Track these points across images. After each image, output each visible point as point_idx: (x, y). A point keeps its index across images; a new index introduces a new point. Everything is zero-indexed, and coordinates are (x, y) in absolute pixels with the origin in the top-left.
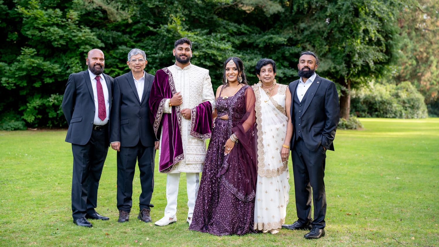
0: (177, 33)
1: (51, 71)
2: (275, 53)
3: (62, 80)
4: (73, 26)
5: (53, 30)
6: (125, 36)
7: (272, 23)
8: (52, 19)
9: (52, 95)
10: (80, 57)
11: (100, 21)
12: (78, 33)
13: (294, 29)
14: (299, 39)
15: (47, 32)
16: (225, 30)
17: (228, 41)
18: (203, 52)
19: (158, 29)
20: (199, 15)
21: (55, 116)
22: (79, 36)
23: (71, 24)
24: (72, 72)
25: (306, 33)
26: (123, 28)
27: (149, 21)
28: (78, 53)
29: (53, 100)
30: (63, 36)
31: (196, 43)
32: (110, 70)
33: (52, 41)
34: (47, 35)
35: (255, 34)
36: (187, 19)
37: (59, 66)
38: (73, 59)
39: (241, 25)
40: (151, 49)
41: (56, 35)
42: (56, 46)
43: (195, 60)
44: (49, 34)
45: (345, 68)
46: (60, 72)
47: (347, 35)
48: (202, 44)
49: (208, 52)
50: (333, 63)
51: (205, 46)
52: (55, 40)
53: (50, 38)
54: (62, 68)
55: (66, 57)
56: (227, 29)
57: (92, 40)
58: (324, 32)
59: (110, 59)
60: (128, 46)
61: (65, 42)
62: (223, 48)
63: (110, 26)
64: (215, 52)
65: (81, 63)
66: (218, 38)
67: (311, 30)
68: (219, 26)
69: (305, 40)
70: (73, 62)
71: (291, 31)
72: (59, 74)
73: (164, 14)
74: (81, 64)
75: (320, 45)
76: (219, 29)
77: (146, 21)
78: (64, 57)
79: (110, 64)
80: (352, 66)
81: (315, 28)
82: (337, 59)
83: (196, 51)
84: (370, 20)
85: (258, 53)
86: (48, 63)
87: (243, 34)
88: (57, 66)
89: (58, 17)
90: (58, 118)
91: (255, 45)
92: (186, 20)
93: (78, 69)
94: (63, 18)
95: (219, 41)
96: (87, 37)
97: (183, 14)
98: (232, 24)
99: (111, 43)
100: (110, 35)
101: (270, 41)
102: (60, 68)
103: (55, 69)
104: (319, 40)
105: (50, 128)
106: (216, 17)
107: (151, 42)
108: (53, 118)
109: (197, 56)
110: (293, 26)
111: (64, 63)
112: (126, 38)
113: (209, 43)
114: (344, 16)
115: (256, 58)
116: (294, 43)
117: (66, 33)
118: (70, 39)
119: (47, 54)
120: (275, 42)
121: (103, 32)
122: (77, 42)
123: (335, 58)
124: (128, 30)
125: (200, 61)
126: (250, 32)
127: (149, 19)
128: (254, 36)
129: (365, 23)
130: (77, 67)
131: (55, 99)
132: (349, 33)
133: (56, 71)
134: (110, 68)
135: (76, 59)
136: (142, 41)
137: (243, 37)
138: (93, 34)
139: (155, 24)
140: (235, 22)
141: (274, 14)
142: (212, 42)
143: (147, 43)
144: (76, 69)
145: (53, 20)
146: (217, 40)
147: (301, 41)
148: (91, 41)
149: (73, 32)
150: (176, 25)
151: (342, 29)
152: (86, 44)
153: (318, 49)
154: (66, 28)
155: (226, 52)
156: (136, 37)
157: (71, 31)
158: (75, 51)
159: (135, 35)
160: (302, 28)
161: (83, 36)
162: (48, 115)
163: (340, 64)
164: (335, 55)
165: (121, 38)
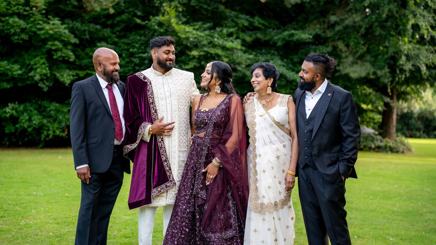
0: (171, 27)
1: (9, 73)
2: (297, 54)
3: (23, 85)
4: (39, 17)
5: (13, 21)
6: (105, 30)
7: (294, 15)
8: (11, 7)
9: (9, 104)
10: (46, 56)
11: (74, 10)
12: (44, 25)
13: (322, 23)
14: (328, 36)
15: (4, 24)
16: (234, 24)
17: (237, 38)
18: (204, 52)
19: (147, 22)
20: (200, 4)
21: (13, 130)
22: (46, 30)
23: (36, 13)
24: (36, 74)
25: (338, 28)
26: (104, 20)
27: (136, 11)
28: (44, 50)
29: (10, 111)
30: (26, 28)
31: (196, 40)
32: (85, 72)
33: (12, 35)
34: (5, 28)
35: (271, 30)
36: (185, 9)
37: (19, 67)
38: (38, 59)
39: (255, 18)
40: (139, 47)
41: (16, 28)
42: (16, 41)
43: (194, 61)
44: (8, 26)
45: (388, 74)
46: (21, 75)
47: (390, 32)
48: (203, 41)
49: (211, 52)
50: (372, 68)
51: (207, 44)
52: (15, 34)
53: (9, 32)
54: (24, 70)
55: (29, 56)
56: (236, 22)
57: (63, 34)
58: (360, 27)
59: (86, 59)
60: (109, 42)
61: (28, 36)
62: (230, 47)
63: (87, 17)
64: (219, 52)
65: (48, 63)
66: (223, 34)
67: (344, 25)
68: (226, 18)
69: (337, 38)
70: (37, 62)
71: (318, 26)
72: (20, 77)
73: (155, 3)
74: (47, 65)
75: (355, 44)
76: (226, 22)
77: (132, 11)
78: (26, 56)
79: (86, 65)
80: (398, 72)
81: (350, 22)
82: (378, 61)
83: (195, 49)
84: (421, 12)
85: (276, 53)
86: (5, 63)
87: (256, 29)
88: (16, 67)
89: (20, 5)
90: (17, 134)
91: (271, 43)
92: (183, 11)
93: (44, 71)
94: (27, 6)
95: (225, 37)
96: (56, 30)
97: (179, 3)
98: (243, 16)
99: (87, 39)
100: (87, 28)
101: (291, 39)
102: (21, 69)
103: (14, 71)
104: (355, 38)
105: (7, 146)
106: (222, 8)
107: (138, 38)
108: (11, 134)
109: (197, 57)
110: (322, 20)
111: (26, 63)
112: (107, 32)
113: (212, 40)
114: (386, 7)
115: (272, 59)
116: (322, 41)
117: (30, 25)
118: (35, 33)
119: (4, 52)
120: (297, 40)
121: (78, 25)
122: (43, 37)
123: (375, 61)
124: (109, 22)
125: (200, 63)
126: (266, 27)
127: (136, 9)
128: (270, 32)
129: (415, 16)
130: (42, 68)
131: (13, 109)
132: (393, 28)
133: (15, 73)
134: (85, 70)
135: (42, 58)
136: (128, 36)
137: (257, 33)
138: (63, 27)
139: (143, 15)
140: (247, 14)
141: (297, 4)
142: (216, 39)
143: (133, 39)
144: (42, 72)
145: (13, 9)
146: (223, 36)
147: (332, 39)
148: (61, 36)
149: (39, 24)
150: (170, 18)
151: (385, 24)
152: (55, 39)
153: (353, 49)
154: (29, 19)
155: (233, 52)
156: (120, 31)
157: (36, 22)
158: (40, 47)
159: (119, 29)
160: (332, 22)
161: (51, 29)
162: (4, 130)
163: (381, 68)
164: (376, 56)
165: (101, 33)
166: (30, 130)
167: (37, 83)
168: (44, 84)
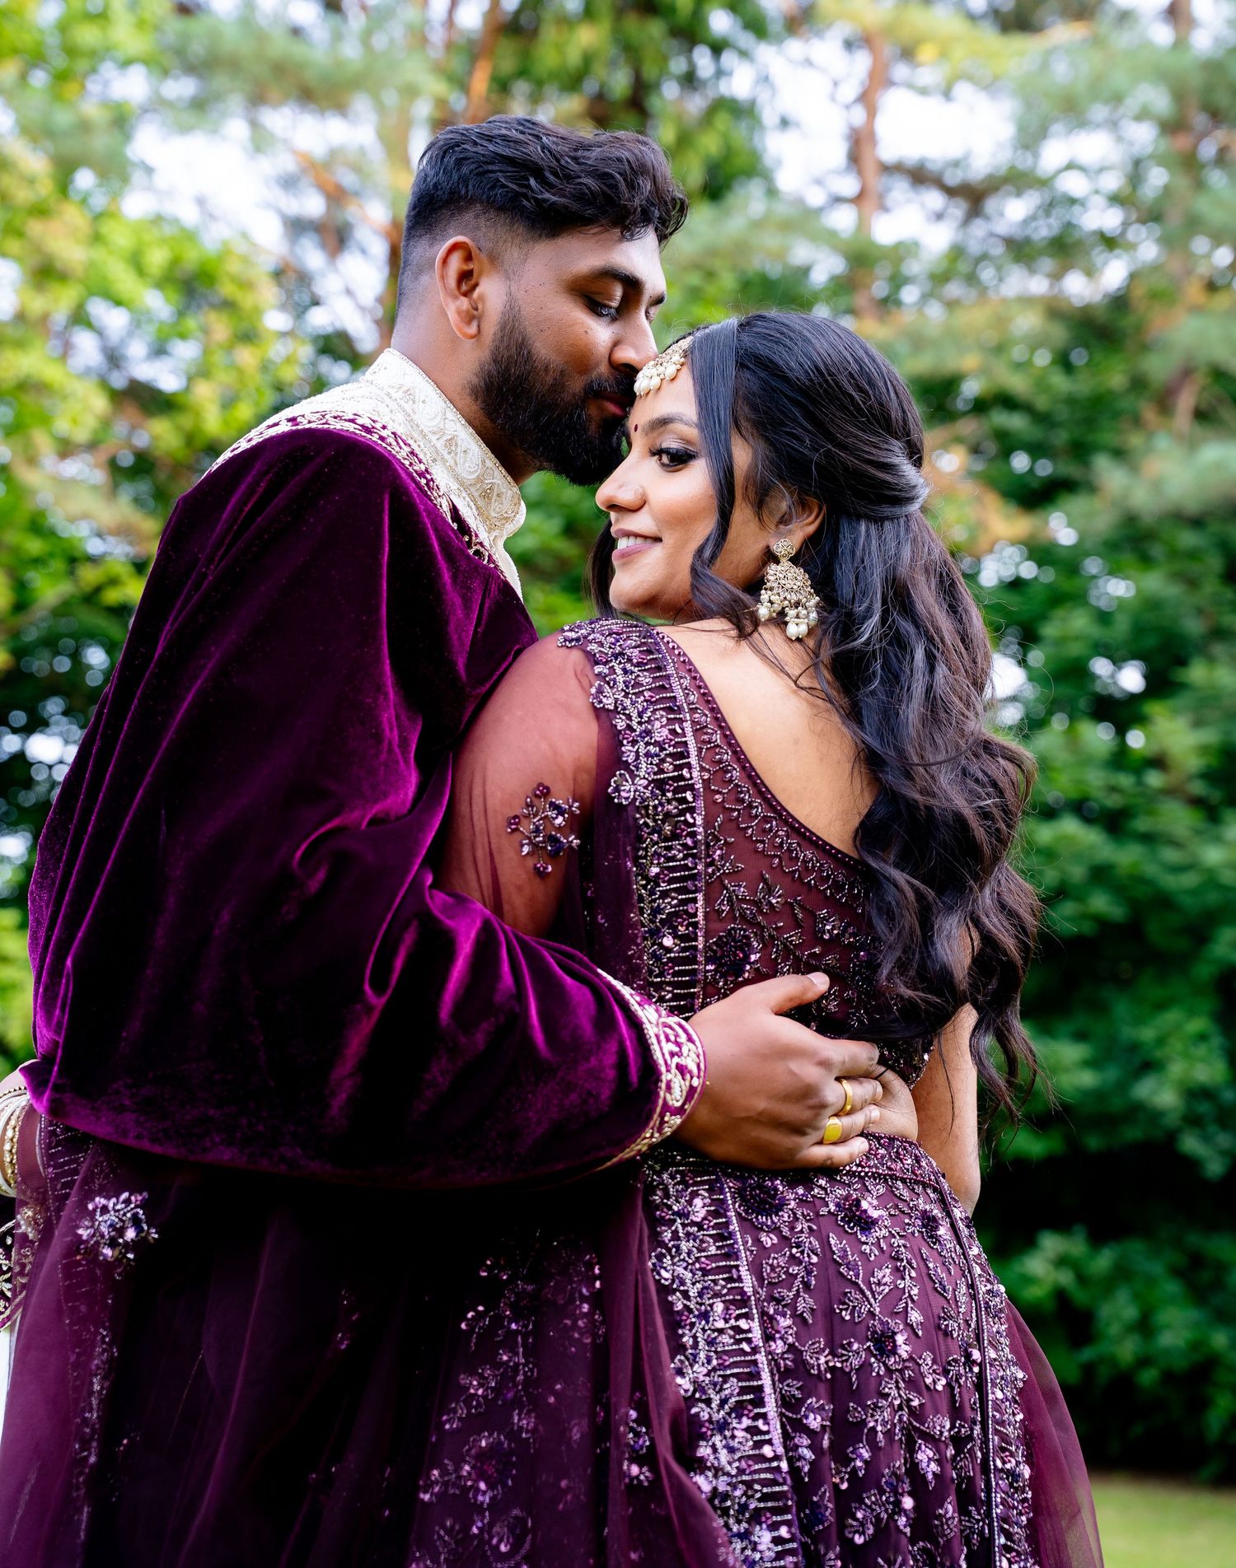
3: (1111, 1144)
5: (1055, 835)
9: (1045, 1238)
10: (1215, 1000)
12: (1199, 847)
22: (1207, 868)
24: (1161, 1087)
70: (1170, 1033)
88: (1072, 1052)
89: (1089, 764)
93: (1203, 1073)
103: (1061, 1072)
111: (1120, 1040)
117: (1131, 853)
122: (1193, 906)
130: (1194, 1060)
131: (1062, 1262)
135: (1192, 1014)
158: (1183, 960)
166: (1148, 1377)
167: (1172, 1137)
168: (1207, 1139)
